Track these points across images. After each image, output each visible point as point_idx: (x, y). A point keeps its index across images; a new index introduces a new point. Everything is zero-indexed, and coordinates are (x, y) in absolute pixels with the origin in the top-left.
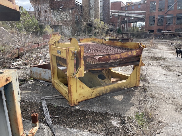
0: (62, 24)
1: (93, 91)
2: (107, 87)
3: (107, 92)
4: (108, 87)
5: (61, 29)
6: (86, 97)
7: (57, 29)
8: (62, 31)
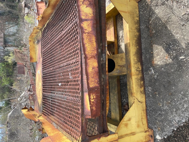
0: (3, 34)
1: (136, 99)
2: (133, 70)
3: (140, 69)
4: (133, 66)
5: (9, 36)
6: (143, 114)
7: (9, 41)
8: (11, 35)
